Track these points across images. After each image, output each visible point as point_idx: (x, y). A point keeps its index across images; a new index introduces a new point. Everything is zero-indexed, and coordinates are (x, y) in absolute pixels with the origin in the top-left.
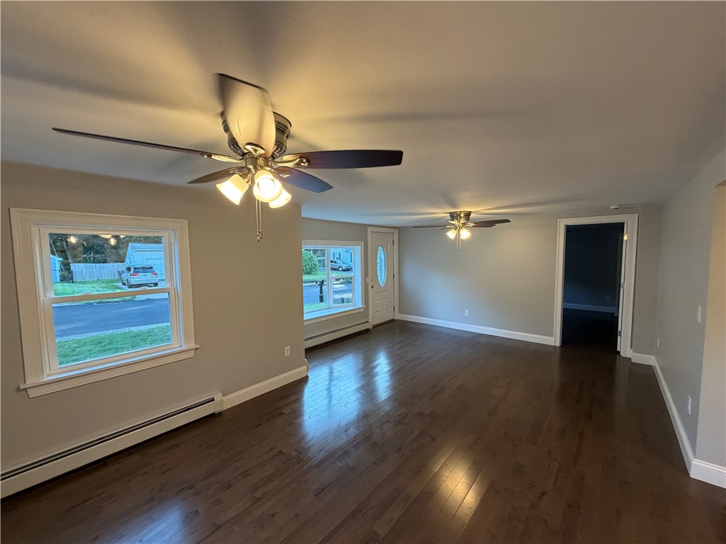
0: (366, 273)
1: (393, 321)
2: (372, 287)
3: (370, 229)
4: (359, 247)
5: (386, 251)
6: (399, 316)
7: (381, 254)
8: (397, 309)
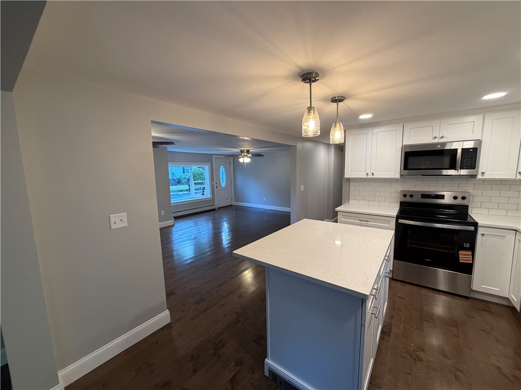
0: (212, 179)
1: (231, 206)
2: (217, 187)
3: (214, 157)
4: (208, 166)
5: (225, 168)
6: (234, 203)
7: (222, 169)
8: (233, 199)
